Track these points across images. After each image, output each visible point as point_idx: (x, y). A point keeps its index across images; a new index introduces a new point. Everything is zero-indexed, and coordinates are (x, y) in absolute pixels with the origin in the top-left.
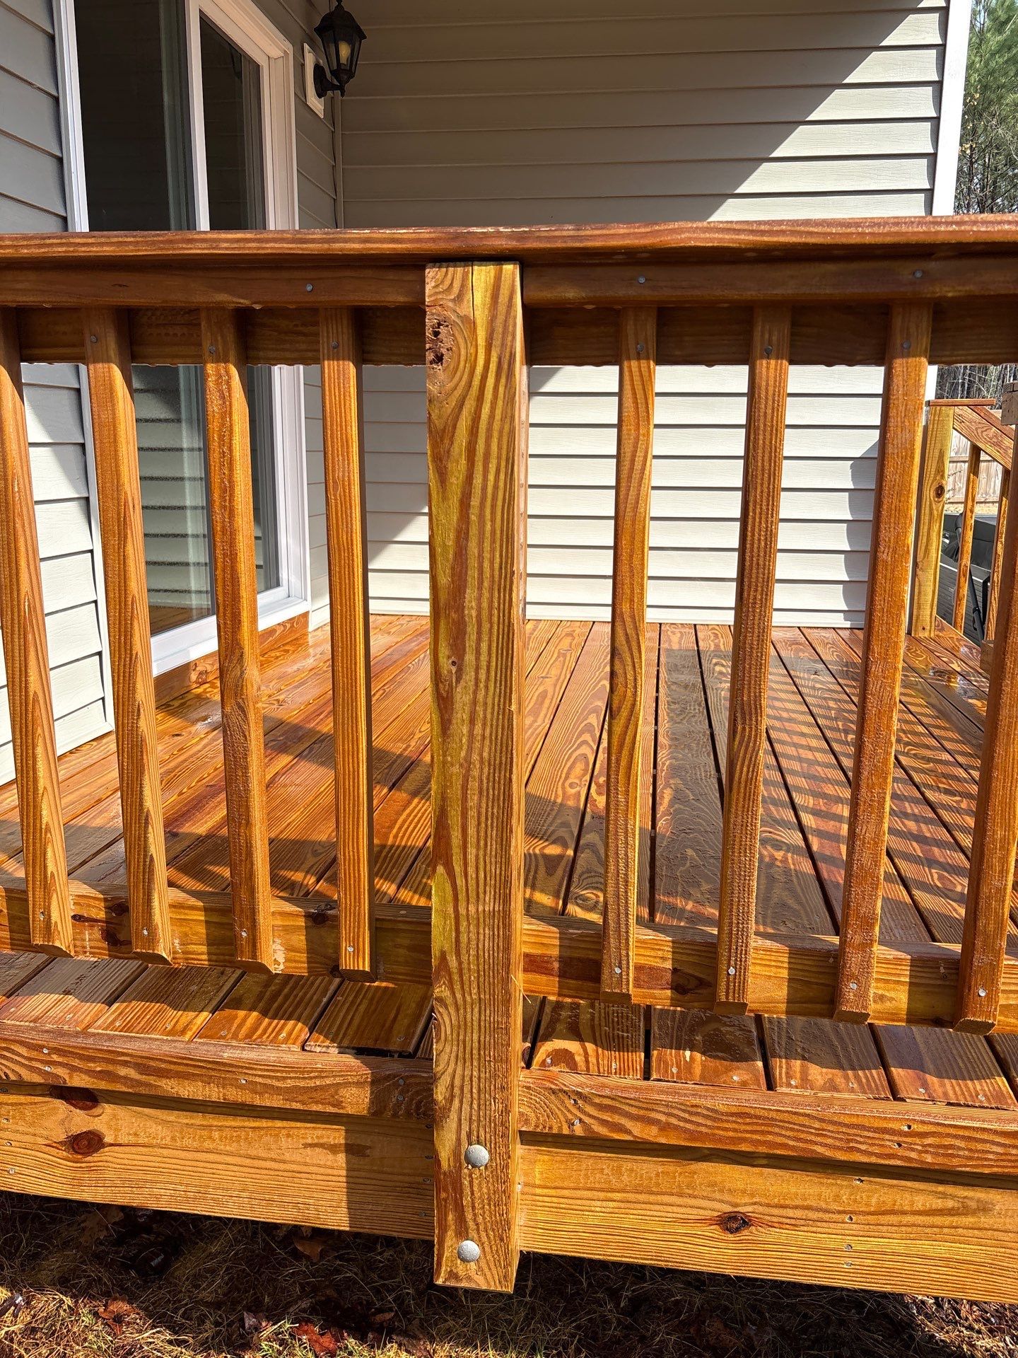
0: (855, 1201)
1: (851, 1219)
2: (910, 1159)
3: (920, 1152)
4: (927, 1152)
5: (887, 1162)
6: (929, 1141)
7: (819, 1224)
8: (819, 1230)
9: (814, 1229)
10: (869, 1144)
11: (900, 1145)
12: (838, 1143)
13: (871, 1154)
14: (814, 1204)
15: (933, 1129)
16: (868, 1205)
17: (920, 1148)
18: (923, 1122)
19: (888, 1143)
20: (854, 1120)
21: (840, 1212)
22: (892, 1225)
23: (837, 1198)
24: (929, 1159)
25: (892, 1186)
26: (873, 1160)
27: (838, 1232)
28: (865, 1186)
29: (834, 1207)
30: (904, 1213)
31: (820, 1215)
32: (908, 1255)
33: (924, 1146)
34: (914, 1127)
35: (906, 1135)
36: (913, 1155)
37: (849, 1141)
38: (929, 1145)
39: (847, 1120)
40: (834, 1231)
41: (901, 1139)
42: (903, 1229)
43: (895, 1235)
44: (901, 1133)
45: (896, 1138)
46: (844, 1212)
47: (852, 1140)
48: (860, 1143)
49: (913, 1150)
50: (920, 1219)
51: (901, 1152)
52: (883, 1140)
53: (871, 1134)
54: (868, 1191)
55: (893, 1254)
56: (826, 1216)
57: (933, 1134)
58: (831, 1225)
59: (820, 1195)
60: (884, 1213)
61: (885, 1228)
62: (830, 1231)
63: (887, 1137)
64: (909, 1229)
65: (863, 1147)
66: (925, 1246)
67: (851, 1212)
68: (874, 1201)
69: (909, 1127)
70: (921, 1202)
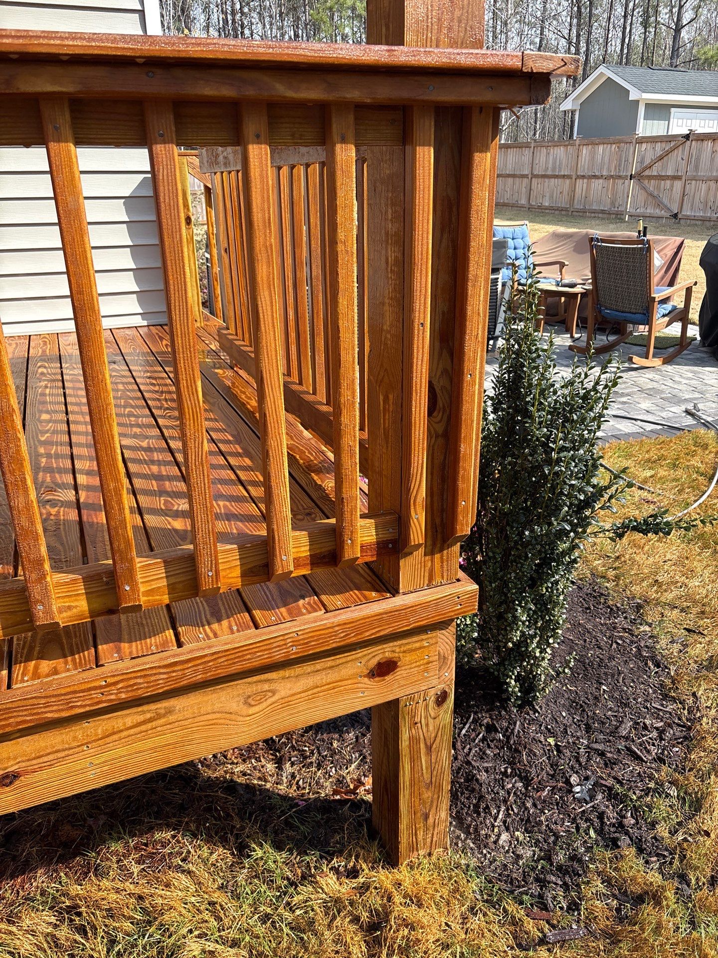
0: (87, 736)
1: (88, 747)
2: (111, 700)
3: (116, 694)
4: (121, 692)
5: (97, 707)
6: (120, 685)
7: (67, 758)
8: (68, 761)
9: (65, 762)
10: (82, 700)
11: (103, 694)
12: (61, 707)
13: (85, 706)
14: (60, 747)
15: (121, 678)
16: (96, 735)
17: (115, 691)
18: (114, 676)
19: (94, 696)
20: (68, 690)
21: (79, 746)
22: (116, 741)
23: (75, 738)
24: (123, 696)
25: (110, 718)
26: (88, 709)
27: (81, 758)
28: (92, 724)
29: (75, 744)
30: (121, 731)
31: (66, 752)
32: (129, 755)
33: (118, 690)
34: (108, 680)
35: (106, 686)
36: (113, 697)
37: (68, 703)
38: (121, 688)
39: (63, 691)
40: (78, 759)
41: (102, 690)
42: (123, 740)
43: (118, 746)
44: (101, 687)
45: (99, 691)
46: (82, 745)
47: (70, 702)
48: (76, 702)
49: (112, 694)
50: (132, 731)
51: (104, 698)
52: (91, 695)
53: (81, 694)
54: (94, 727)
55: (121, 757)
56: (71, 752)
57: (122, 681)
58: (75, 756)
59: (63, 741)
60: (108, 736)
61: (111, 744)
62: (75, 759)
63: (93, 692)
64: (127, 740)
65: (79, 704)
66: (139, 746)
67: (87, 743)
68: (100, 731)
69: (106, 682)
70: (129, 721)
